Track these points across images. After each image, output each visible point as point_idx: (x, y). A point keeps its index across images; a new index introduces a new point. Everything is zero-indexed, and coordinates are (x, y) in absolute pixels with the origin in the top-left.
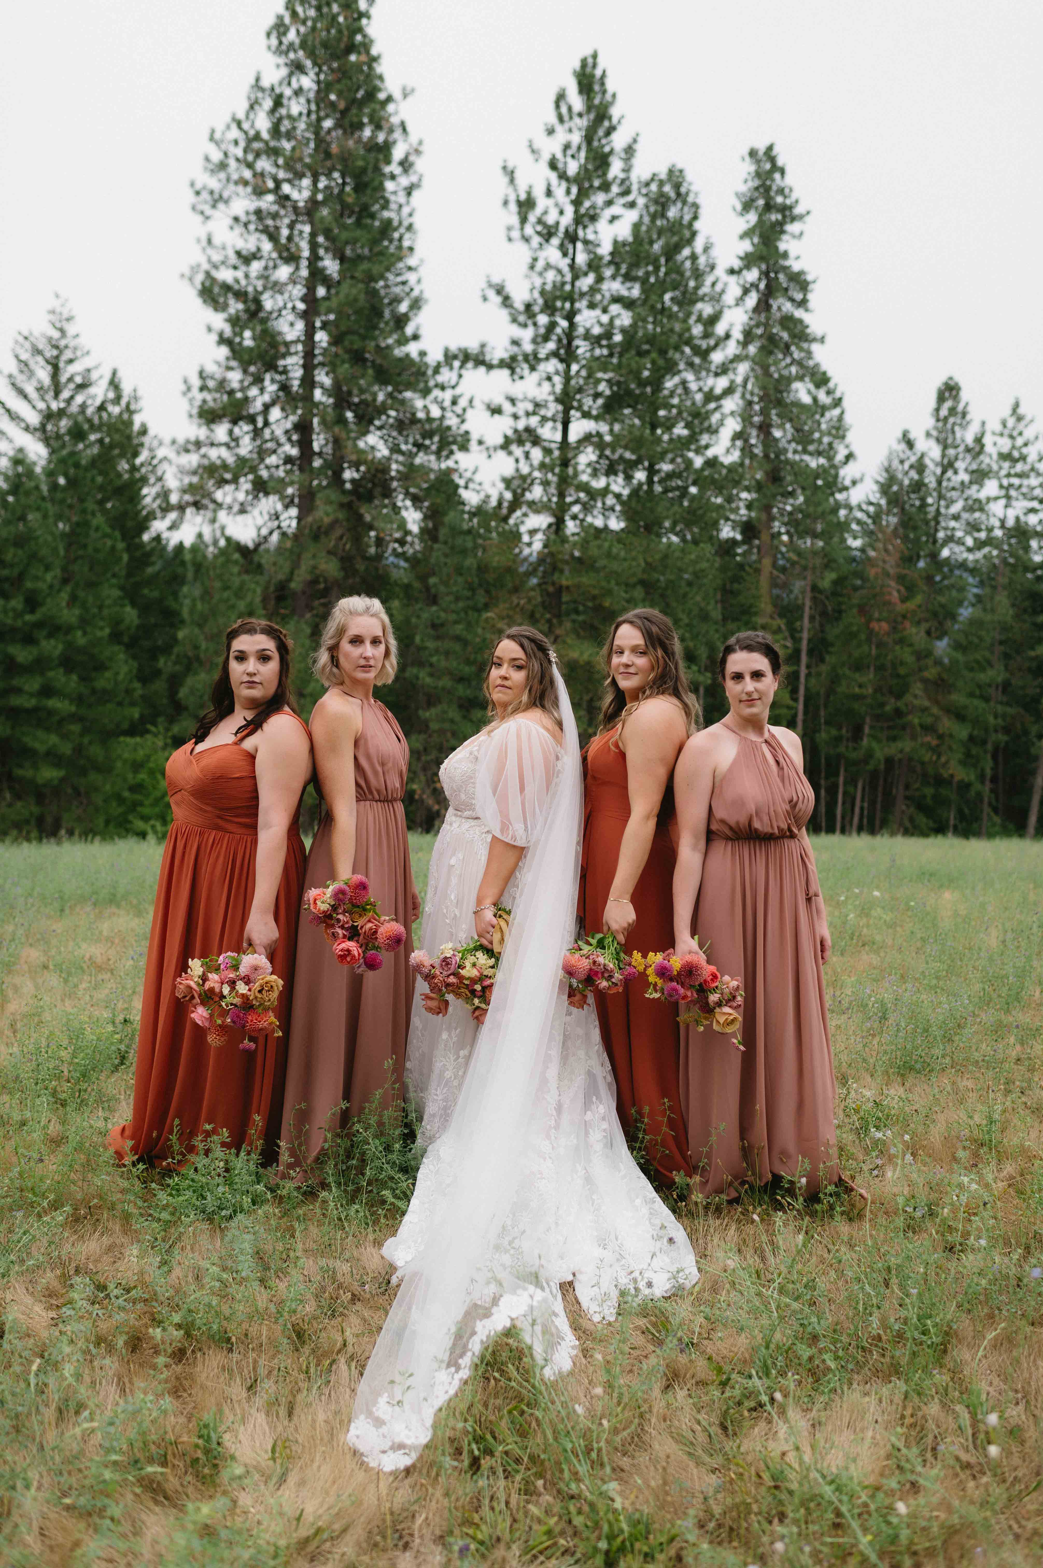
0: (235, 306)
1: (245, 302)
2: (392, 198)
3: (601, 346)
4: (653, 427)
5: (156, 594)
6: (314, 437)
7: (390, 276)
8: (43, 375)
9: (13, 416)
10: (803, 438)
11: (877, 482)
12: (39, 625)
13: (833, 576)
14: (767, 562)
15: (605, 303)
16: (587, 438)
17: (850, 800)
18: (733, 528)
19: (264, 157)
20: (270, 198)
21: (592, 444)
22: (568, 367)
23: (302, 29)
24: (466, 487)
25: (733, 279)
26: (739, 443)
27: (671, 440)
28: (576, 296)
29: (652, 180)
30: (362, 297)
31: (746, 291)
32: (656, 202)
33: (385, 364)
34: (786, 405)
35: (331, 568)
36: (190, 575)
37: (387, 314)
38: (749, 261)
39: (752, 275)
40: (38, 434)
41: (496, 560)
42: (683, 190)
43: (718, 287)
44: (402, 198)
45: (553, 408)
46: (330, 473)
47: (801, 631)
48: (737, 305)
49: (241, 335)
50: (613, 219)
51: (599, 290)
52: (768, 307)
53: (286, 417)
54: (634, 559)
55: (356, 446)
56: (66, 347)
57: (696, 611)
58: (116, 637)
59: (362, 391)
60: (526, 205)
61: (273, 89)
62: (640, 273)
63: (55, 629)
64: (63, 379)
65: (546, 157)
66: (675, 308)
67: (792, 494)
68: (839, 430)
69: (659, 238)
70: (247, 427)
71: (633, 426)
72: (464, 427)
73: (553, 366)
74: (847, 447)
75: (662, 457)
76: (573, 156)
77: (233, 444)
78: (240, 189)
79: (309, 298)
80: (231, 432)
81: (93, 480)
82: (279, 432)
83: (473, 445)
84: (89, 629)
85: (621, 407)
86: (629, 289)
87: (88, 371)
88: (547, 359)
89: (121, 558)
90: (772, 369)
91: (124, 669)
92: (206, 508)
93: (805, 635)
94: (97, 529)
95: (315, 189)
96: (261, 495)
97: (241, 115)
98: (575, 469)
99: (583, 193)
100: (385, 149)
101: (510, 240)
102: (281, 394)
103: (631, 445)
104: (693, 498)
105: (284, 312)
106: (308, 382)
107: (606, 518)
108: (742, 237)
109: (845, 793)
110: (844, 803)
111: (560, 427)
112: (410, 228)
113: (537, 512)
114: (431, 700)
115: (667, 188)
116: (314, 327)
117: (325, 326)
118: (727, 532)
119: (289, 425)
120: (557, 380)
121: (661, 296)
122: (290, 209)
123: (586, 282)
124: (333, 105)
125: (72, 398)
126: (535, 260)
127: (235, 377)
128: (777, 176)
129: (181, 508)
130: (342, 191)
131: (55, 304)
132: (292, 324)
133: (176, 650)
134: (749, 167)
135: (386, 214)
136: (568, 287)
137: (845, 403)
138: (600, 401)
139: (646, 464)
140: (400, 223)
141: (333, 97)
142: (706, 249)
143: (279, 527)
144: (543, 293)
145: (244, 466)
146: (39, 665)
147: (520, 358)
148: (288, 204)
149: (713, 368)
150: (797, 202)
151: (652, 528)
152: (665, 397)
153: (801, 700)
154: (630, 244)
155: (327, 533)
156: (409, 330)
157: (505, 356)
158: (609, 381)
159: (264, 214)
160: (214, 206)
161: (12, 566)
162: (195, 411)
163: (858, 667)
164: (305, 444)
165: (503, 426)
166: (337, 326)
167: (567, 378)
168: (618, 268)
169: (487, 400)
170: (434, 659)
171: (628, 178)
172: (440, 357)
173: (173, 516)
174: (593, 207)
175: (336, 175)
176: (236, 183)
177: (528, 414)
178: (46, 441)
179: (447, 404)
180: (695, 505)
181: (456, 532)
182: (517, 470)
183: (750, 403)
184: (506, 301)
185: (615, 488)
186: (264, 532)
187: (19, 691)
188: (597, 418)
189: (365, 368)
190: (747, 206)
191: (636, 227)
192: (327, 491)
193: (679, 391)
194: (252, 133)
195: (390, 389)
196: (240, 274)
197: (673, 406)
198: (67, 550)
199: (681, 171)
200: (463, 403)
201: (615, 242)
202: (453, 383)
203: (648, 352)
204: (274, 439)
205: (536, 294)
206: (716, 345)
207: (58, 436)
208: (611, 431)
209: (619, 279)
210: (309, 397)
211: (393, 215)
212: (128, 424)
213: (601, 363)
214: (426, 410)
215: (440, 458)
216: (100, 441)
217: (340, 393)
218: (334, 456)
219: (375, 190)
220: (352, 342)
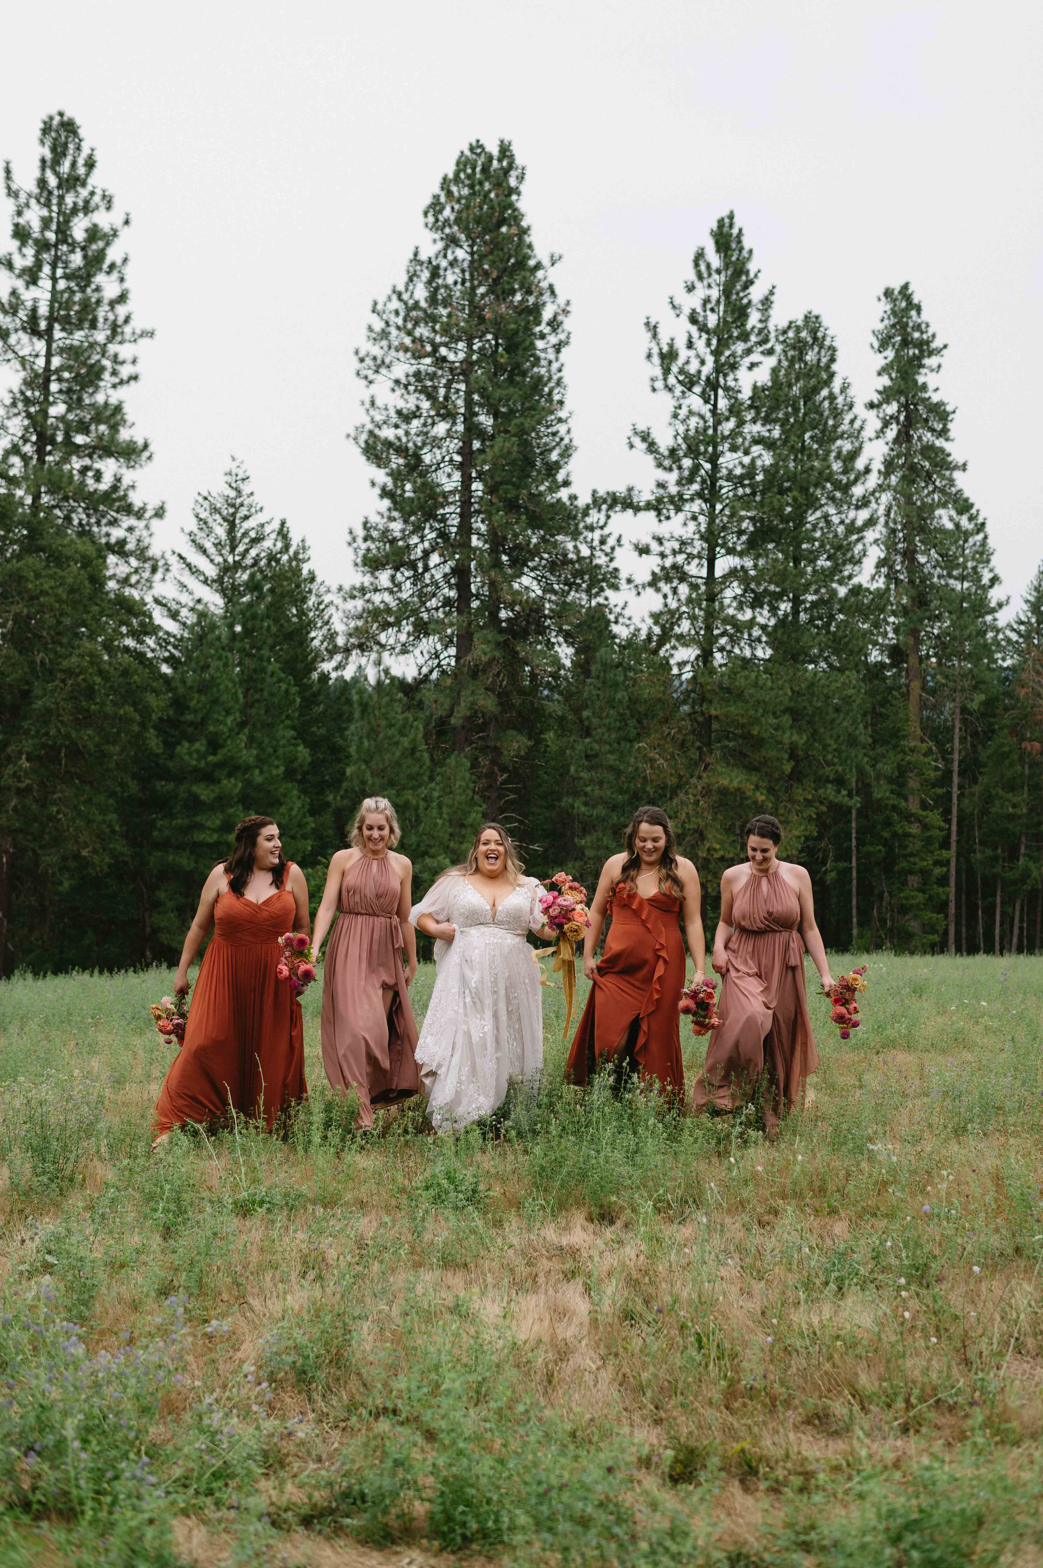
0: (397, 461)
1: (406, 457)
2: (542, 355)
3: (744, 486)
4: (797, 561)
5: (323, 731)
6: (471, 579)
7: (541, 428)
8: (221, 531)
9: (193, 570)
10: (949, 563)
11: (1027, 601)
12: (220, 765)
13: (983, 697)
14: (916, 685)
15: (747, 444)
16: (733, 573)
17: (1007, 919)
18: (882, 652)
19: (422, 324)
20: (428, 360)
21: (737, 578)
22: (713, 507)
23: (457, 207)
24: (617, 622)
25: (872, 413)
26: (884, 570)
27: (815, 572)
28: (718, 440)
29: (789, 327)
30: (515, 448)
31: (886, 424)
32: (794, 347)
33: (538, 510)
34: (930, 532)
35: (489, 703)
36: (357, 715)
37: (539, 463)
38: (887, 395)
39: (892, 408)
40: (215, 586)
41: (647, 693)
42: (820, 335)
43: (857, 425)
44: (551, 355)
45: (699, 545)
46: (487, 613)
47: (952, 753)
48: (878, 437)
49: (402, 487)
50: (752, 366)
51: (741, 434)
52: (909, 438)
53: (445, 562)
54: (780, 688)
55: (510, 587)
56: (242, 505)
57: (843, 735)
58: (289, 774)
59: (516, 536)
60: (668, 357)
61: (430, 262)
62: (780, 415)
63: (234, 768)
64: (239, 534)
65: (687, 311)
66: (815, 446)
67: (938, 618)
68: (983, 554)
69: (797, 381)
70: (408, 573)
71: (776, 560)
72: (613, 565)
73: (697, 506)
74: (991, 570)
75: (806, 588)
76: (712, 310)
77: (395, 589)
78: (401, 355)
79: (465, 451)
80: (393, 578)
81: (269, 629)
82: (438, 576)
83: (623, 585)
84: (265, 768)
85: (766, 541)
86: (770, 430)
87: (262, 525)
88: (692, 500)
89: (294, 701)
90: (915, 497)
91: (299, 804)
92: (370, 649)
93: (956, 756)
94: (272, 674)
95: (470, 351)
96: (422, 636)
97: (401, 287)
98: (721, 603)
99: (722, 345)
100: (535, 311)
101: (654, 390)
102: (440, 540)
103: (775, 579)
104: (840, 625)
105: (442, 465)
106: (466, 529)
107: (753, 649)
108: (879, 374)
109: (1003, 914)
110: (1001, 925)
111: (705, 563)
112: (559, 383)
113: (686, 645)
114: (587, 828)
115: (804, 334)
116: (470, 477)
117: (480, 476)
118: (875, 656)
119: (447, 570)
120: (702, 519)
121: (801, 437)
122: (447, 370)
123: (728, 426)
124: (486, 274)
125: (247, 551)
126: (678, 408)
127: (397, 527)
128: (913, 313)
129: (347, 651)
130: (495, 351)
131: (231, 466)
132: (449, 476)
133: (345, 785)
134: (885, 306)
135: (536, 370)
136: (710, 432)
137: (988, 529)
138: (744, 538)
139: (791, 595)
140: (550, 378)
141: (486, 267)
142: (843, 390)
143: (439, 666)
144: (685, 439)
145: (405, 610)
146: (221, 802)
147: (666, 500)
148: (446, 365)
149: (854, 501)
150: (934, 336)
151: (798, 657)
152: (807, 531)
153: (955, 821)
154: (769, 389)
155: (484, 671)
156: (560, 477)
157: (652, 498)
158: (751, 519)
159: (423, 375)
160: (377, 371)
161: (196, 711)
162: (359, 560)
163: (1011, 786)
164: (463, 587)
165: (652, 563)
166: (492, 478)
167: (712, 517)
168: (758, 413)
169: (635, 541)
170: (589, 789)
171: (766, 327)
172: (589, 500)
173: (338, 658)
174: (733, 355)
175: (489, 337)
176: (397, 349)
177: (674, 553)
178: (223, 592)
179: (596, 543)
180: (842, 631)
181: (606, 666)
182: (666, 605)
183: (894, 531)
184: (652, 447)
185: (760, 620)
186: (425, 670)
187: (200, 827)
188: (741, 554)
189: (519, 514)
190: (884, 343)
191: (775, 371)
192: (485, 631)
193: (822, 524)
194: (411, 302)
195: (542, 533)
196: (401, 432)
197: (815, 540)
198: (246, 695)
199: (817, 317)
200: (611, 541)
201: (755, 387)
202: (601, 523)
203: (789, 489)
204: (433, 583)
205: (680, 440)
206: (857, 480)
207: (234, 588)
208: (755, 566)
209: (759, 423)
210: (467, 544)
211: (543, 371)
212: (298, 571)
213: (745, 502)
214: (577, 551)
215: (590, 597)
216: (272, 590)
217: (496, 540)
218: (490, 596)
219: (526, 349)
220: (506, 492)
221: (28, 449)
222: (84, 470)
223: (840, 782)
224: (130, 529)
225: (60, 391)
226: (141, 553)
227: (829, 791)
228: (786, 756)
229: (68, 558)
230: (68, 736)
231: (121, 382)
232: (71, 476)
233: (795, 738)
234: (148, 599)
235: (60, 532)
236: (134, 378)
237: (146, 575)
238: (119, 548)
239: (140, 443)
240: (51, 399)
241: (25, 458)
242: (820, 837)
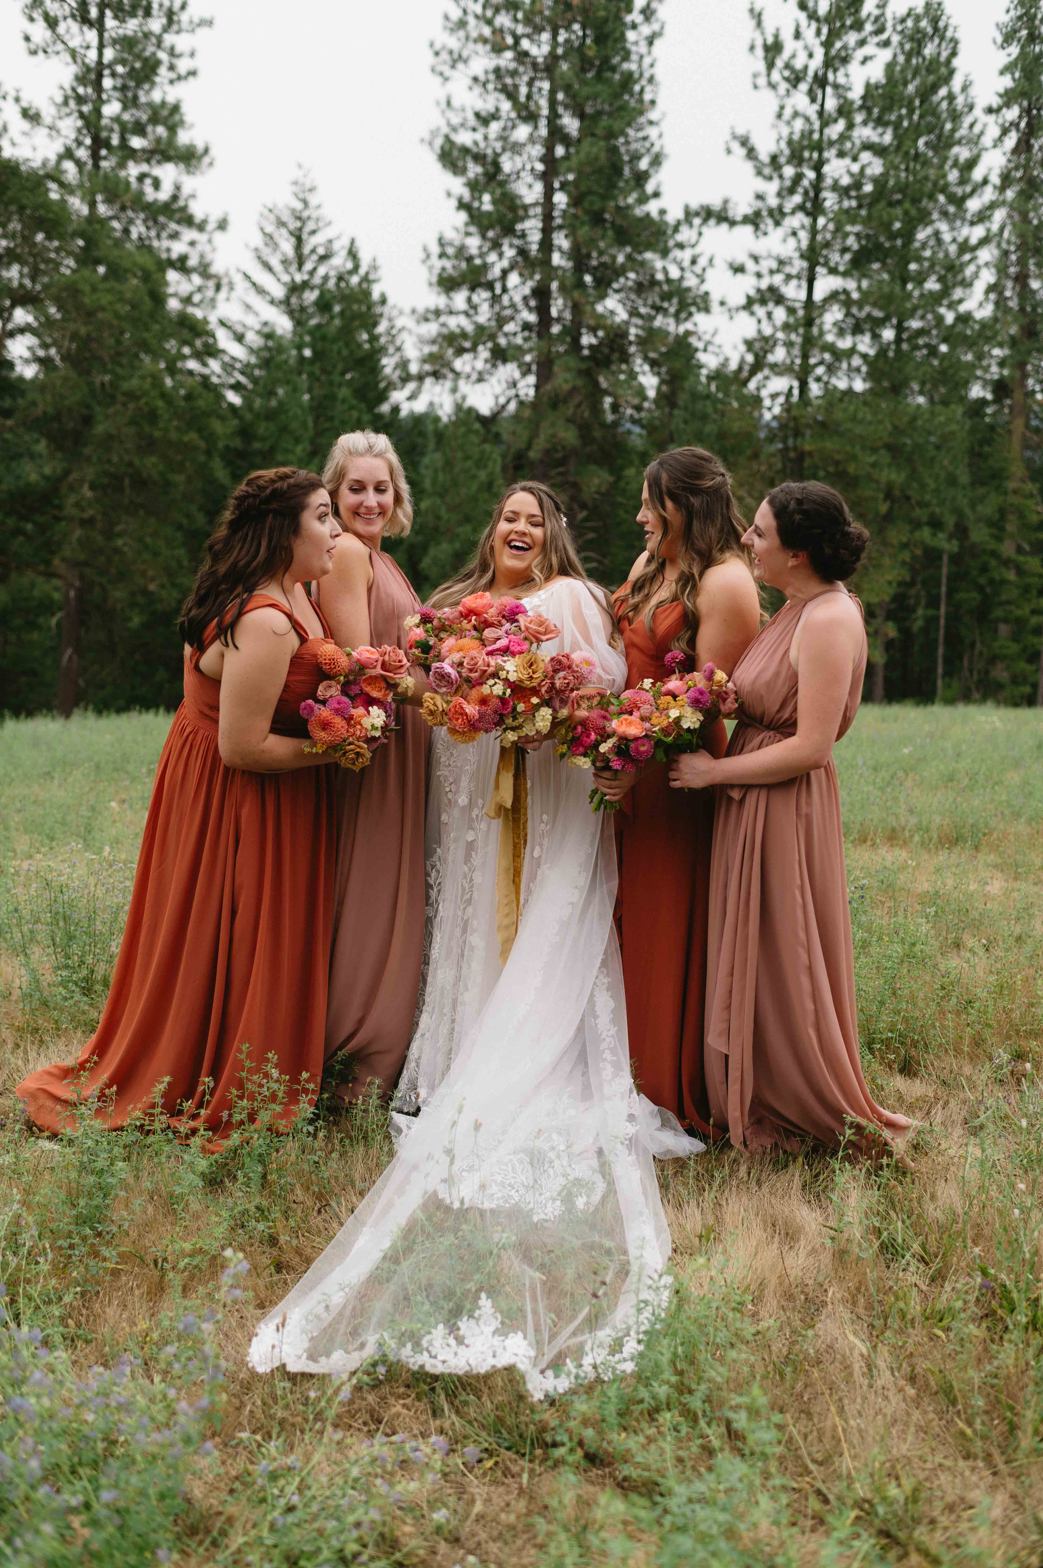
0: (474, 170)
1: (484, 165)
2: (634, 49)
3: (850, 198)
4: (904, 282)
6: (552, 302)
7: (631, 132)
8: (287, 247)
9: (260, 290)
14: (1019, 424)
15: (855, 151)
16: (833, 297)
18: (984, 387)
19: (503, 12)
20: (509, 55)
21: (838, 301)
22: (815, 220)
24: (705, 350)
25: (991, 118)
26: (993, 296)
27: (922, 295)
28: (825, 145)
29: (909, 15)
30: (603, 156)
31: (1005, 131)
32: (912, 39)
33: (625, 224)
35: (569, 436)
36: (431, 446)
37: (627, 171)
38: (1009, 98)
39: (1012, 114)
40: (283, 307)
41: (736, 426)
42: (941, 24)
43: (977, 129)
44: (643, 48)
45: (799, 265)
46: (568, 339)
48: (995, 146)
49: (480, 199)
50: (865, 60)
51: (849, 138)
52: (1029, 148)
53: (524, 283)
54: (880, 422)
55: (594, 310)
56: (309, 218)
57: (943, 475)
59: (601, 253)
60: (773, 49)
62: (893, 118)
64: (306, 250)
66: (930, 154)
69: (914, 77)
70: (485, 294)
71: (882, 281)
72: (704, 288)
73: (799, 220)
75: (912, 314)
77: (472, 312)
78: (480, 47)
79: (548, 158)
80: (469, 300)
81: (339, 353)
82: (518, 299)
83: (715, 306)
85: (870, 261)
86: (881, 135)
87: (330, 241)
88: (793, 212)
90: (1031, 215)
92: (444, 377)
94: (344, 401)
95: (554, 43)
96: (499, 363)
98: (820, 329)
99: (834, 35)
101: (755, 87)
102: (519, 259)
103: (879, 302)
104: (944, 356)
105: (522, 174)
106: (546, 245)
107: (851, 379)
108: (1002, 73)
111: (804, 284)
112: (651, 80)
113: (780, 374)
115: (924, 23)
116: (552, 188)
117: (563, 187)
118: (976, 391)
119: (527, 291)
120: (804, 236)
121: (915, 141)
122: (529, 66)
123: (836, 130)
125: (315, 269)
126: (782, 108)
127: (474, 243)
129: (420, 378)
130: (583, 44)
131: (298, 174)
132: (530, 186)
135: (625, 66)
136: (816, 136)
138: (848, 256)
139: (894, 321)
140: (641, 75)
142: (965, 88)
143: (517, 396)
144: (790, 142)
145: (482, 334)
147: (765, 213)
148: (528, 60)
149: (969, 216)
151: (897, 389)
152: (917, 250)
154: (883, 87)
155: (565, 401)
156: (650, 188)
157: (749, 211)
158: (858, 235)
159: (503, 72)
160: (453, 67)
161: (263, 439)
162: (435, 279)
164: (543, 310)
165: (747, 285)
166: (577, 187)
167: (814, 231)
168: (869, 113)
169: (729, 259)
171: (883, 14)
172: (681, 215)
173: (411, 386)
174: (845, 47)
175: (576, 27)
176: (475, 41)
177: (772, 272)
178: (291, 313)
179: (686, 263)
180: (946, 364)
181: (696, 396)
182: (759, 331)
183: (1006, 253)
184: (751, 154)
185: (861, 348)
186: (502, 400)
188: (845, 274)
189: (605, 229)
190: (1009, 38)
191: (890, 67)
192: (566, 358)
193: (932, 242)
195: (628, 249)
196: (479, 136)
197: (925, 259)
200: (702, 262)
201: (868, 85)
202: (693, 241)
203: (899, 202)
204: (513, 306)
205: (783, 145)
206: (973, 192)
207: (303, 309)
208: (859, 288)
209: (871, 125)
210: (547, 262)
211: (633, 67)
212: (367, 294)
213: (850, 216)
214: (665, 271)
215: (678, 321)
216: (342, 313)
217: (578, 256)
218: (572, 321)
219: (616, 41)
220: (592, 203)
221: (82, 153)
222: (141, 178)
223: (936, 524)
224: (192, 244)
225: (115, 88)
226: (204, 270)
227: (925, 533)
228: (881, 496)
229: (126, 271)
230: (130, 464)
231: (179, 78)
232: (128, 183)
233: (893, 476)
234: (213, 319)
235: (118, 243)
236: (193, 73)
237: (210, 293)
238: (181, 264)
239: (200, 146)
240: (104, 96)
241: (79, 163)
242: (912, 583)
